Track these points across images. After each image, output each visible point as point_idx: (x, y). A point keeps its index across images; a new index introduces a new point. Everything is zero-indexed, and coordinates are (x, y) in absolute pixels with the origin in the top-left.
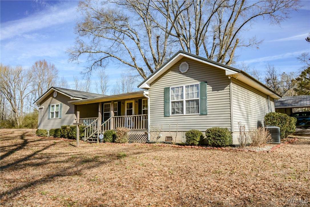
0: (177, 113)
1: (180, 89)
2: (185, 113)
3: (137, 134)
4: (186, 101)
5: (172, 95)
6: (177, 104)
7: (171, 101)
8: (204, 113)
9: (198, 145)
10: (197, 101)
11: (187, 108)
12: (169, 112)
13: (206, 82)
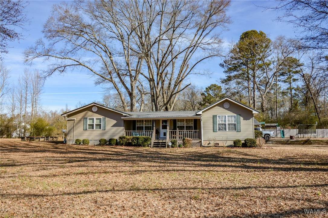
0: (222, 130)
1: (224, 117)
2: (227, 131)
3: (195, 142)
4: (228, 124)
5: (218, 120)
6: (222, 125)
7: (218, 123)
8: (239, 130)
9: (242, 147)
10: (235, 125)
11: (228, 128)
12: (217, 130)
13: (240, 115)
